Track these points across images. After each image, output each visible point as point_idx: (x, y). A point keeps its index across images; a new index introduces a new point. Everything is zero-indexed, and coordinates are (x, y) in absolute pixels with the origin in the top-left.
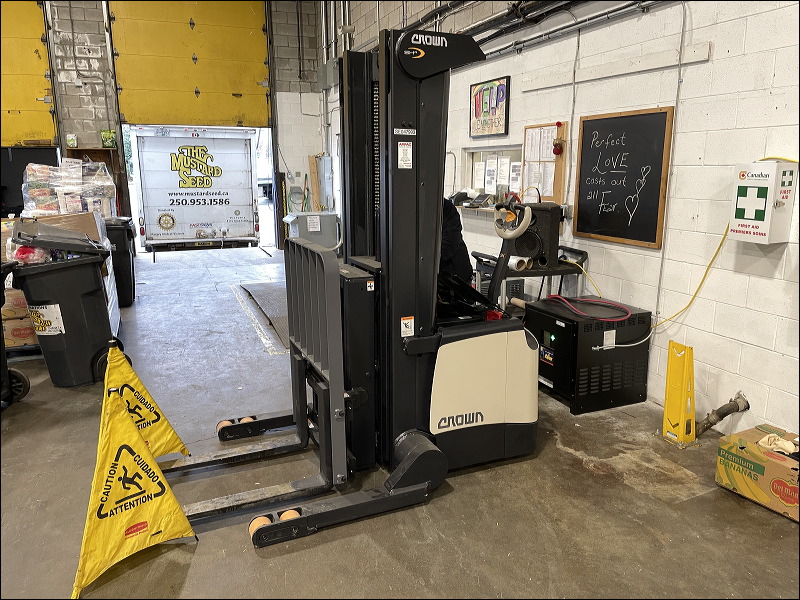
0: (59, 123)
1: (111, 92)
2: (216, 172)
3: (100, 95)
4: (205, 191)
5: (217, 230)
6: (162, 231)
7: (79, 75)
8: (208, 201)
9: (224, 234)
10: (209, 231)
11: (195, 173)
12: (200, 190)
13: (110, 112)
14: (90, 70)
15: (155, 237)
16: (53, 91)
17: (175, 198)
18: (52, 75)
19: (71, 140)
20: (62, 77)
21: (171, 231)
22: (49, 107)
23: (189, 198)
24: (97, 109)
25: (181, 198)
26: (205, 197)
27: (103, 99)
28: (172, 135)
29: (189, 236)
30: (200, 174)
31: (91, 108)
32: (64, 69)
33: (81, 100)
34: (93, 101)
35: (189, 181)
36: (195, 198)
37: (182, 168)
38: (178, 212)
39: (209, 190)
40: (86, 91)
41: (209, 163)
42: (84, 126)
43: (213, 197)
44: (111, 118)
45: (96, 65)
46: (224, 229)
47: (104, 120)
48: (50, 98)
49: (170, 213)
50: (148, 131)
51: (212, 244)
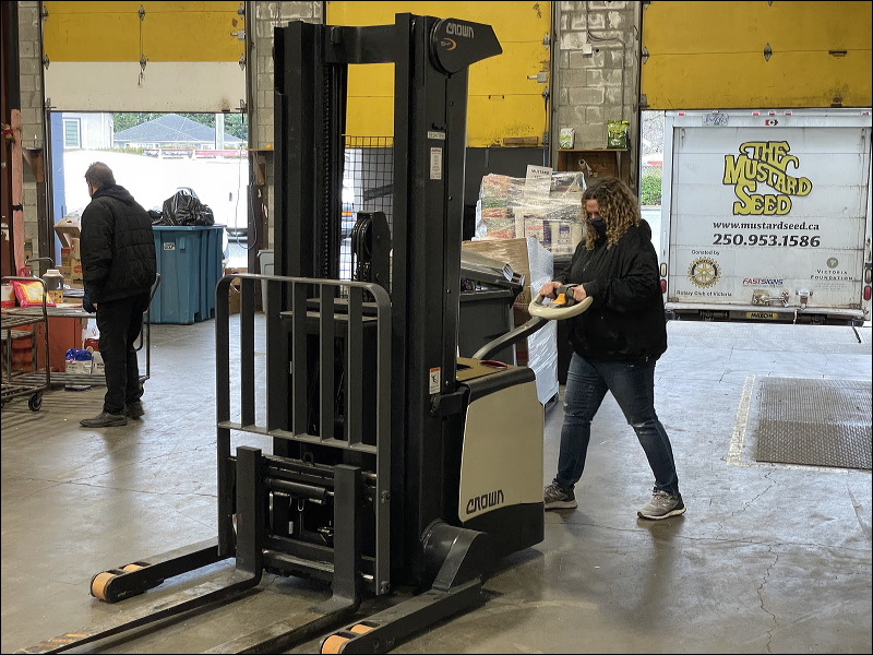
0: (553, 111)
1: (632, 60)
2: (801, 187)
3: (616, 66)
4: (776, 220)
5: (791, 293)
6: (694, 288)
7: (591, 38)
8: (780, 240)
9: (804, 300)
10: (776, 292)
12: (769, 220)
13: (627, 91)
14: (607, 29)
15: (681, 297)
16: (551, 65)
17: (722, 231)
18: (553, 41)
19: (566, 137)
20: (566, 43)
22: (543, 88)
23: (746, 233)
24: (609, 88)
25: (734, 232)
26: (775, 231)
27: (620, 71)
28: (733, 123)
29: (740, 299)
31: (600, 87)
32: (570, 31)
33: (588, 75)
34: (605, 76)
35: (751, 204)
36: (758, 232)
38: (727, 257)
39: (786, 220)
40: (597, 61)
41: (791, 171)
42: (588, 115)
43: (790, 233)
44: (627, 101)
45: (615, 19)
46: (804, 291)
47: (616, 104)
48: (546, 75)
49: (713, 257)
50: (693, 119)
51: (775, 317)
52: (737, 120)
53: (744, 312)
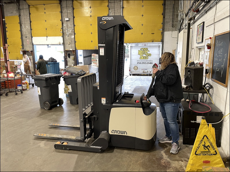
2: (150, 55)
4: (146, 60)
5: (148, 71)
6: (134, 70)
8: (147, 63)
9: (150, 72)
10: (146, 71)
11: (144, 55)
12: (145, 60)
15: (132, 72)
17: (138, 62)
21: (137, 71)
23: (142, 62)
25: (140, 62)
26: (146, 62)
28: (139, 45)
29: (141, 72)
30: (145, 55)
35: (142, 58)
36: (144, 62)
37: (141, 54)
38: (139, 66)
39: (147, 60)
41: (148, 52)
43: (148, 62)
46: (150, 70)
49: (137, 66)
50: (133, 45)
51: (146, 75)
52: (140, 45)
53: (141, 74)
